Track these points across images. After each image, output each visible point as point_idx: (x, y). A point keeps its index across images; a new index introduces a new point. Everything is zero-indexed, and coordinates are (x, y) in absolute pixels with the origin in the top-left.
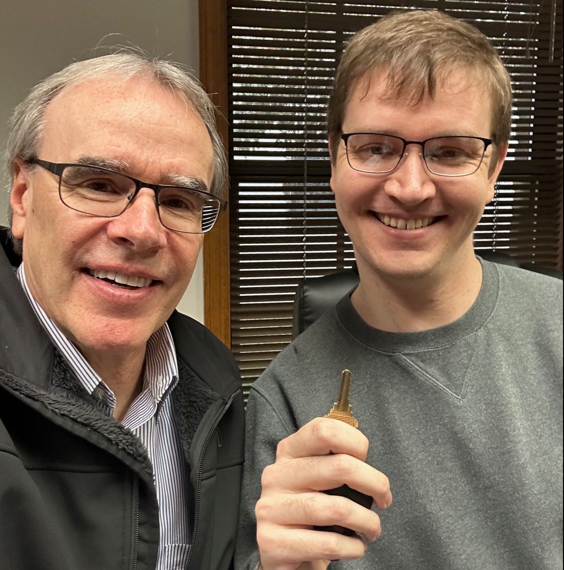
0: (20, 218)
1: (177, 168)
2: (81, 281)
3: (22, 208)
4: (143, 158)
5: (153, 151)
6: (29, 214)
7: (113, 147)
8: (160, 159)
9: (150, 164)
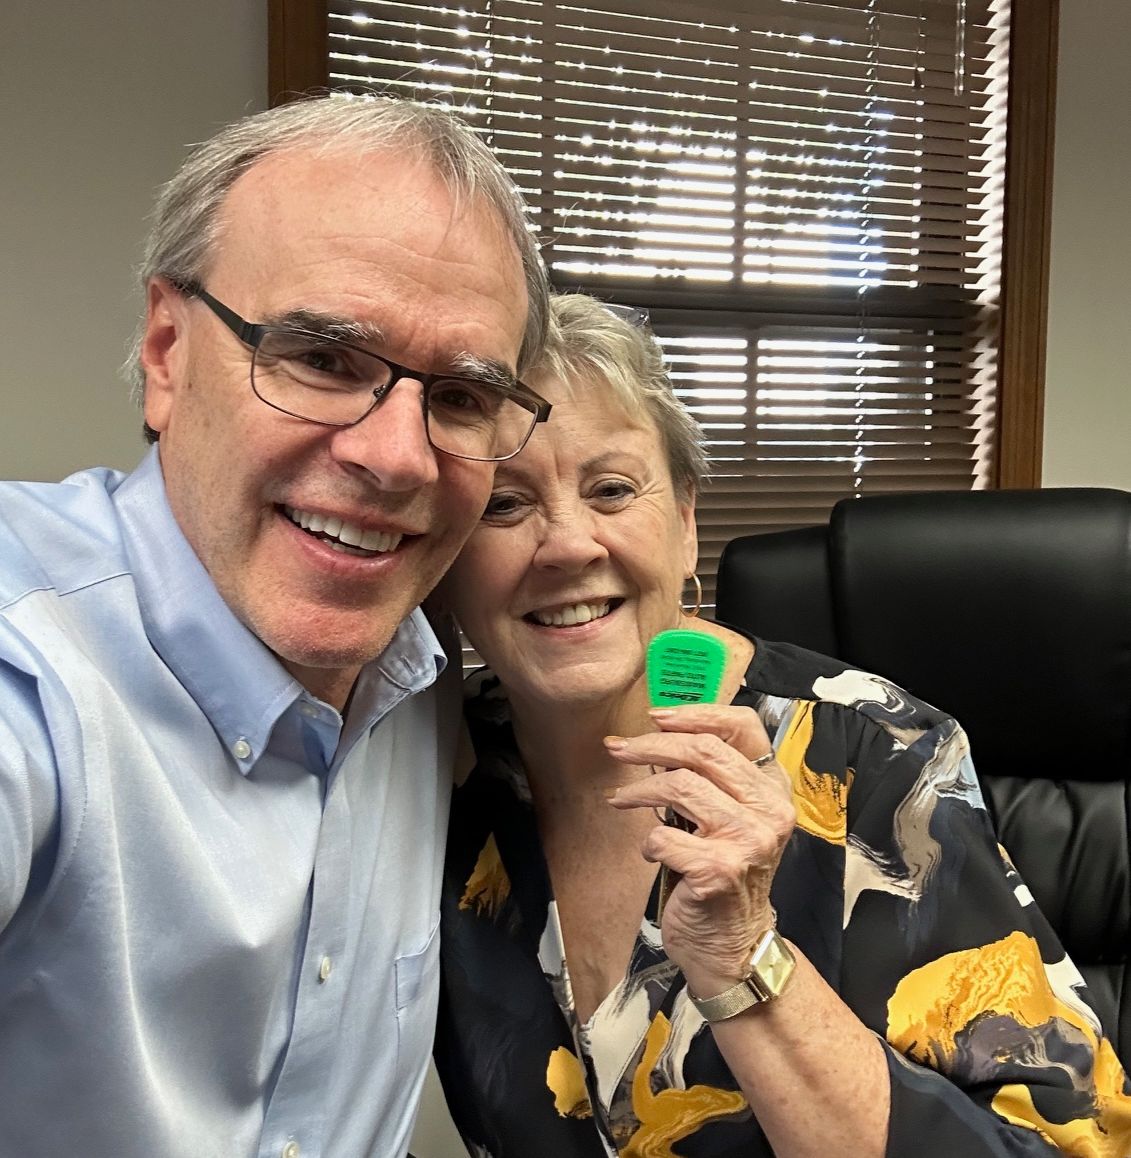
0: (161, 393)
1: (465, 342)
2: (273, 530)
3: (166, 375)
4: (409, 318)
5: (427, 307)
6: (179, 390)
7: (357, 298)
8: (437, 322)
9: (418, 332)
